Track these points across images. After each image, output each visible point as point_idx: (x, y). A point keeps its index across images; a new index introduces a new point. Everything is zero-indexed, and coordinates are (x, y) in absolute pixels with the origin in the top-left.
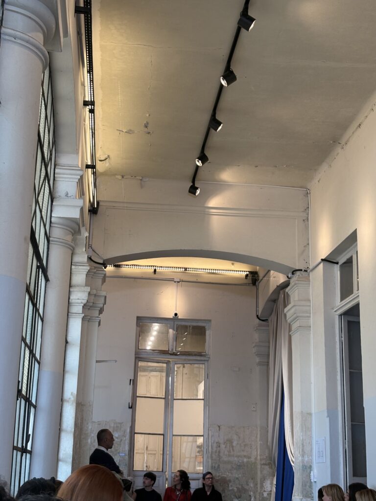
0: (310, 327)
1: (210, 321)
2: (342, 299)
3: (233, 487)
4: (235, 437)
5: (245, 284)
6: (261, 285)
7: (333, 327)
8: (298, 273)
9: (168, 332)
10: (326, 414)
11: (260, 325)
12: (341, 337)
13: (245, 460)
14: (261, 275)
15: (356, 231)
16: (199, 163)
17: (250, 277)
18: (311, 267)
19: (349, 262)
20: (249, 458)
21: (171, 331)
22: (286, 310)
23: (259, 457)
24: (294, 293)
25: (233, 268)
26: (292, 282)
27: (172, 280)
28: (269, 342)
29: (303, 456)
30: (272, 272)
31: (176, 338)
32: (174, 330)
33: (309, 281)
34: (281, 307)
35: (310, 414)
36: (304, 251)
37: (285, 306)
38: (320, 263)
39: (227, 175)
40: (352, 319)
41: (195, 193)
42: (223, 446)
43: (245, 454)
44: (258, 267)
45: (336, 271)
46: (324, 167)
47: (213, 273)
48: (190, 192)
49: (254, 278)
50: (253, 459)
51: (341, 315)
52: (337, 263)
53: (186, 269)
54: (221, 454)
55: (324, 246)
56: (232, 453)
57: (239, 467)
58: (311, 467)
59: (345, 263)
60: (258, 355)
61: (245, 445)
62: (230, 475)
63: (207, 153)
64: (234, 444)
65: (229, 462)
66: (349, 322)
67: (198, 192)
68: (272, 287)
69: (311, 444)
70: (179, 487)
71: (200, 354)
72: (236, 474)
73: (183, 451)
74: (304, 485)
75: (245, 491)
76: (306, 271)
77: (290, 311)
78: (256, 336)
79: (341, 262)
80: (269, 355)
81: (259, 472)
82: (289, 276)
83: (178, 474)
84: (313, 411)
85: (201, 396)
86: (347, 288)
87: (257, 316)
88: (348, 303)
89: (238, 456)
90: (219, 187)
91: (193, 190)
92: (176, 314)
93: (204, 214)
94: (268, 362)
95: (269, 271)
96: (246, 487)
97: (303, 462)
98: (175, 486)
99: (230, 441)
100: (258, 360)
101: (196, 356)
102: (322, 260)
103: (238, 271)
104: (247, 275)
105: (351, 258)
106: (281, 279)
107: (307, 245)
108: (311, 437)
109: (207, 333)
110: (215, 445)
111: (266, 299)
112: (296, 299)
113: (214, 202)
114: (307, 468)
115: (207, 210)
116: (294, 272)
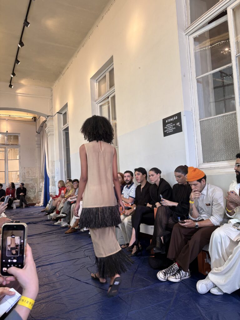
0: (54, 134)
1: (20, 133)
2: (64, 125)
3: (30, 186)
4: (30, 171)
5: (32, 121)
6: (37, 121)
7: (61, 134)
8: (49, 117)
9: (4, 138)
10: (59, 161)
11: (37, 135)
12: (63, 137)
13: (34, 177)
14: (37, 118)
15: (67, 103)
16: (12, 76)
17: (33, 120)
18: (53, 115)
19: (65, 113)
20: (35, 177)
21: (5, 137)
22: (46, 129)
23: (38, 176)
24: (48, 124)
25: (27, 115)
26: (48, 120)
27: (5, 119)
28: (41, 140)
29: (52, 174)
30: (41, 117)
31: (8, 139)
32: (6, 136)
33: (53, 119)
34: (44, 128)
35: (54, 161)
36: (51, 110)
37: (45, 128)
38: (56, 114)
39: (23, 82)
40: (67, 131)
41: (11, 87)
42: (26, 174)
43: (34, 175)
44: (36, 115)
45: (62, 116)
46: (57, 81)
47: (20, 117)
48: (9, 87)
49: (35, 119)
50: (36, 177)
51: (63, 130)
52: (62, 114)
53: (10, 115)
54: (26, 176)
55: (58, 108)
56: (29, 176)
57: (32, 180)
58: (55, 177)
59: (64, 114)
60: (37, 144)
61: (34, 173)
62: (29, 182)
63: (15, 72)
64: (30, 173)
65: (28, 179)
66: (66, 133)
67: (13, 87)
68: (41, 122)
69: (54, 170)
70: (11, 188)
71: (17, 145)
72: (31, 182)
73: (12, 177)
74: (53, 182)
75: (34, 187)
76: (52, 116)
77: (47, 129)
78: (36, 138)
79: (63, 113)
80: (41, 144)
81: (38, 181)
82: (47, 118)
83: (11, 184)
84: (55, 160)
85: (18, 158)
86: (65, 122)
87: (36, 132)
88: (65, 127)
89: (31, 177)
90: (21, 86)
91: (11, 86)
92: (7, 131)
93: (15, 95)
94: (40, 147)
95: (40, 116)
96: (35, 186)
97: (52, 175)
98: (10, 187)
99: (28, 172)
100: (37, 146)
101: (15, 145)
102: (57, 113)
103: (29, 116)
104: (32, 118)
105: (66, 112)
106: (44, 119)
107: (52, 108)
108: (54, 168)
109: (19, 138)
110: (23, 174)
111: (39, 126)
112: (49, 125)
113: (19, 91)
114: (53, 177)
115: (16, 94)
116: (48, 116)
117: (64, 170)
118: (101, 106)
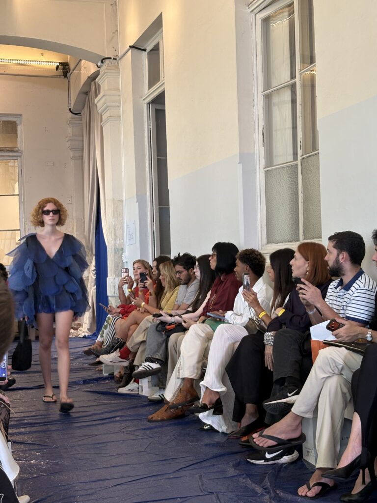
0: (120, 117)
1: (21, 115)
2: (150, 86)
5: (56, 77)
6: (73, 76)
7: (142, 116)
8: (107, 61)
10: (135, 200)
11: (72, 119)
12: (149, 125)
14: (72, 66)
15: (161, 16)
17: (60, 71)
18: (120, 55)
19: (156, 49)
22: (96, 100)
24: (104, 83)
25: (42, 58)
26: (102, 70)
28: (83, 136)
29: (115, 240)
30: (83, 62)
33: (118, 69)
34: (92, 98)
35: (121, 201)
36: (112, 38)
37: (96, 96)
38: (128, 51)
40: (159, 107)
44: (69, 56)
45: (145, 56)
47: (22, 65)
49: (65, 69)
51: (149, 104)
52: (145, 50)
55: (132, 32)
58: (122, 249)
59: (152, 50)
60: (73, 149)
66: (157, 111)
68: (84, 79)
69: (122, 228)
71: (12, 150)
74: (116, 266)
76: (115, 59)
77: (100, 102)
78: (70, 130)
79: (148, 49)
80: (83, 149)
82: (99, 65)
85: (17, 192)
86: (154, 76)
87: (70, 109)
88: (155, 92)
94: (82, 156)
95: (80, 60)
97: (115, 245)
100: (72, 154)
101: (9, 152)
102: (130, 47)
103: (48, 62)
104: (57, 68)
105: (158, 43)
106: (92, 69)
107: (115, 32)
109: (19, 128)
111: (78, 91)
112: (106, 88)
114: (119, 251)
116: (103, 60)
117: (151, 227)
118: (266, 21)
